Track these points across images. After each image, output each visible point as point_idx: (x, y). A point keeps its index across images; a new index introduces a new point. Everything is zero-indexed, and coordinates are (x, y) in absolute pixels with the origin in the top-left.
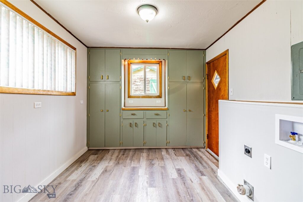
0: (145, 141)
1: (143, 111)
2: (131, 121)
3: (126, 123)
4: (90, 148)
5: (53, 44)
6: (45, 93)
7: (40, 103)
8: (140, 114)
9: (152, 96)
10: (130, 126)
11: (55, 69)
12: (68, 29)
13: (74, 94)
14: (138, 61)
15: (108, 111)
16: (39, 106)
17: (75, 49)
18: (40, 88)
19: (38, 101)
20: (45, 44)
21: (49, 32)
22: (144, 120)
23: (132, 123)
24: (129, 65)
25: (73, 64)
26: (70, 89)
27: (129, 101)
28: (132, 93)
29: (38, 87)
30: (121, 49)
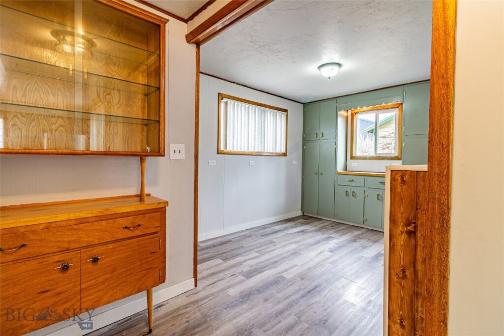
0: (365, 218)
1: (363, 177)
2: (348, 189)
3: (341, 191)
4: (304, 214)
5: (263, 113)
6: (257, 154)
7: (254, 161)
8: (359, 181)
9: (385, 157)
10: (346, 195)
11: (265, 134)
12: (278, 95)
13: (285, 155)
14: (365, 108)
15: (322, 174)
16: (254, 164)
17: (286, 111)
18: (253, 150)
19: (252, 160)
20: (257, 116)
21: (261, 105)
22: (364, 189)
23: (349, 192)
24: (353, 115)
25: (283, 126)
26: (279, 150)
27: (352, 163)
28: (358, 153)
29: (251, 150)
30: (337, 99)
